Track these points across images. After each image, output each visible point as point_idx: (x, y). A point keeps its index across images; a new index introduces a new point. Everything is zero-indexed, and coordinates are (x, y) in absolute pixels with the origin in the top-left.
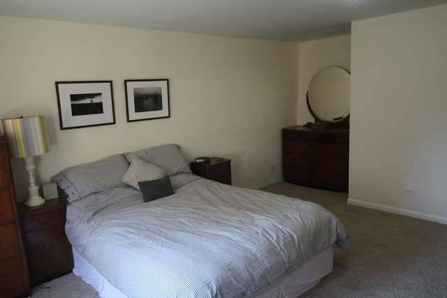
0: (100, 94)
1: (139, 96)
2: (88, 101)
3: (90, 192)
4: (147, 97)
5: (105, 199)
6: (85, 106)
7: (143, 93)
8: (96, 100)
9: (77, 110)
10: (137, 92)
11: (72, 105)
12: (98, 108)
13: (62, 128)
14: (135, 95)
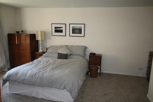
0: (62, 27)
1: (74, 29)
2: (59, 29)
3: (49, 52)
4: (76, 29)
5: (51, 55)
6: (58, 30)
7: (76, 28)
8: (61, 29)
9: (56, 31)
10: (73, 28)
11: (55, 30)
12: (61, 31)
13: (52, 35)
14: (72, 28)
